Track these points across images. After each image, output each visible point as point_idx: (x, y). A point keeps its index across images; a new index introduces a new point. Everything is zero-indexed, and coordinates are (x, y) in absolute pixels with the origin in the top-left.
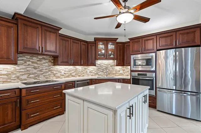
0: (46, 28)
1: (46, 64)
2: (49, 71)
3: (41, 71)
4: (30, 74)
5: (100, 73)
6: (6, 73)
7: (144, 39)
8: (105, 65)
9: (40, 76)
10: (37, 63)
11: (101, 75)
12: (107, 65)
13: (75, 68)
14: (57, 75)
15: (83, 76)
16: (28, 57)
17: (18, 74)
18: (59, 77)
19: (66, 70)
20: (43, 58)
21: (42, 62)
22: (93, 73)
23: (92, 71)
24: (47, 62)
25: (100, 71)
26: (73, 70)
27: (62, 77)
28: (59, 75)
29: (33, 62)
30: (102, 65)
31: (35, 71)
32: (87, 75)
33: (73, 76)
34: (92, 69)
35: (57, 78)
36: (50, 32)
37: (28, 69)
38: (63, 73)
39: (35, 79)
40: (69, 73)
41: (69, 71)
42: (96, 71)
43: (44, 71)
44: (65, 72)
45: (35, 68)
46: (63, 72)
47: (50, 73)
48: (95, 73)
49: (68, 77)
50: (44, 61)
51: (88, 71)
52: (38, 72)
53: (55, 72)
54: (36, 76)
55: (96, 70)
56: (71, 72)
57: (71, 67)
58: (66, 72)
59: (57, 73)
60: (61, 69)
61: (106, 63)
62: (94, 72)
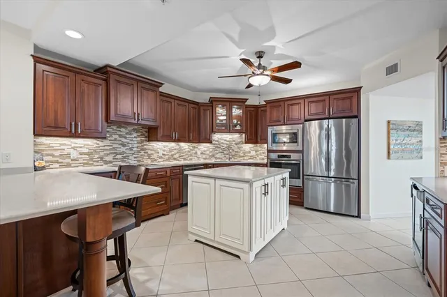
0: (143, 85)
1: (139, 139)
2: (143, 150)
3: (131, 149)
4: (117, 154)
5: (217, 156)
6: (87, 151)
7: (287, 103)
8: (226, 142)
9: (130, 157)
10: (126, 138)
11: (219, 158)
12: (229, 141)
13: (178, 147)
14: (152, 157)
15: (191, 160)
16: (115, 128)
17: (102, 154)
18: (156, 160)
19: (165, 149)
20: (134, 130)
21: (133, 136)
22: (207, 155)
23: (205, 151)
24: (138, 136)
25: (217, 152)
26: (175, 150)
27: (160, 160)
28: (155, 156)
29: (120, 136)
30: (222, 141)
31: (123, 149)
32: (196, 158)
33: (175, 159)
34: (206, 149)
35: (152, 161)
36: (148, 90)
37: (115, 146)
38: (160, 155)
39: (123, 161)
40: (170, 154)
41: (169, 151)
42: (211, 152)
43: (135, 149)
44: (164, 153)
45: (123, 145)
46: (161, 152)
47: (142, 153)
48: (211, 154)
49: (168, 160)
50: (135, 135)
51: (199, 152)
52: (128, 152)
53: (150, 152)
54: (124, 157)
55: (211, 150)
56: (173, 153)
57: (173, 144)
58: (165, 153)
59: (152, 154)
60: (158, 147)
61: (228, 139)
62: (208, 152)
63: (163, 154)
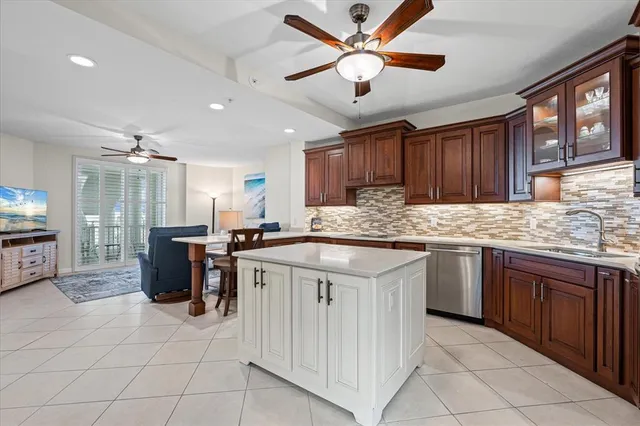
1: (398, 203)
2: (404, 216)
3: (389, 216)
4: (374, 221)
5: (579, 235)
6: (347, 217)
8: (598, 195)
9: (388, 226)
10: (382, 202)
11: (581, 241)
12: (615, 192)
13: (473, 212)
14: (419, 227)
15: (516, 238)
16: (371, 192)
17: (359, 221)
18: (425, 233)
19: (444, 215)
20: (393, 192)
21: (390, 200)
22: (553, 230)
23: (545, 221)
24: (399, 199)
25: (578, 223)
26: (467, 217)
27: (432, 233)
28: (424, 226)
29: (377, 201)
30: (590, 193)
31: (380, 216)
32: (529, 237)
33: (466, 234)
34: (547, 216)
35: (420, 234)
37: (371, 212)
38: (434, 225)
39: (380, 230)
40: (454, 224)
41: (452, 220)
42: (559, 223)
43: (394, 216)
44: (440, 222)
45: (380, 211)
46: (434, 223)
47: (404, 221)
48: (560, 229)
49: (451, 233)
50: (394, 197)
51: (534, 223)
52: (385, 218)
53: (415, 220)
54: (382, 226)
55: (561, 218)
56: (459, 222)
57: (461, 207)
58: (443, 222)
59: (418, 223)
60: (429, 212)
62: (552, 224)
63: (438, 224)
